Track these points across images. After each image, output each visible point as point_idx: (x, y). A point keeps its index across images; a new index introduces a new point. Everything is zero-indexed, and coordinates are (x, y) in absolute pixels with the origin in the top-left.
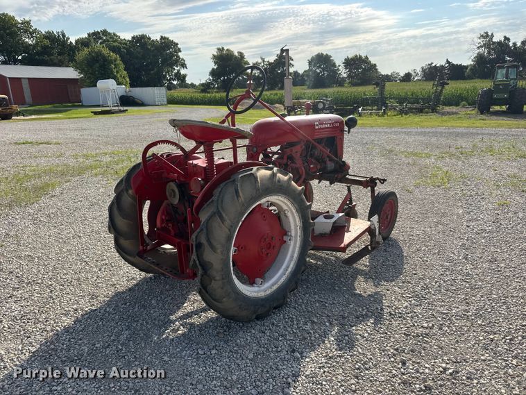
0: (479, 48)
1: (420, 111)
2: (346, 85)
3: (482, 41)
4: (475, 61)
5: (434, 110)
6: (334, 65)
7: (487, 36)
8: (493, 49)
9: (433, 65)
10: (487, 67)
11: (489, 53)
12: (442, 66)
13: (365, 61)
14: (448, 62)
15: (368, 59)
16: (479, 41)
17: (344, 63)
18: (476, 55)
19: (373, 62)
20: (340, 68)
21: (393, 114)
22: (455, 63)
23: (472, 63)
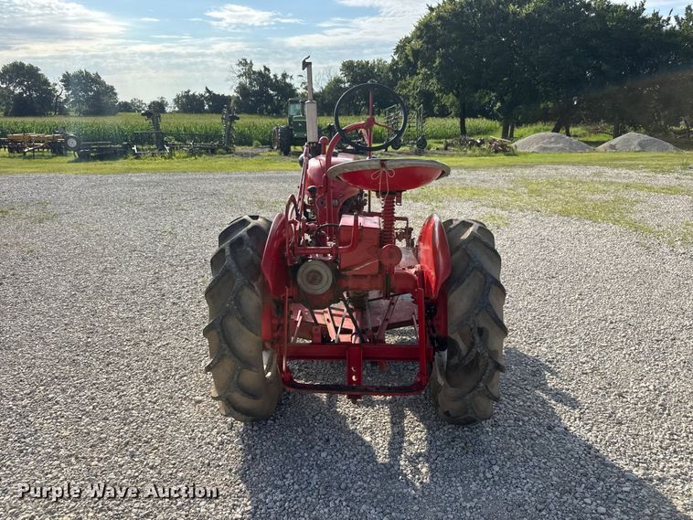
0: (239, 76)
1: (212, 151)
2: (72, 114)
3: (241, 69)
4: (238, 92)
5: (228, 151)
6: (46, 82)
7: (246, 63)
8: (255, 80)
9: (191, 93)
10: (252, 101)
11: (251, 83)
12: (202, 96)
13: (96, 80)
14: (208, 91)
15: (99, 77)
16: (238, 68)
17: (62, 81)
18: (237, 85)
19: (108, 83)
20: (57, 87)
21: (182, 155)
22: (216, 92)
23: (235, 94)
